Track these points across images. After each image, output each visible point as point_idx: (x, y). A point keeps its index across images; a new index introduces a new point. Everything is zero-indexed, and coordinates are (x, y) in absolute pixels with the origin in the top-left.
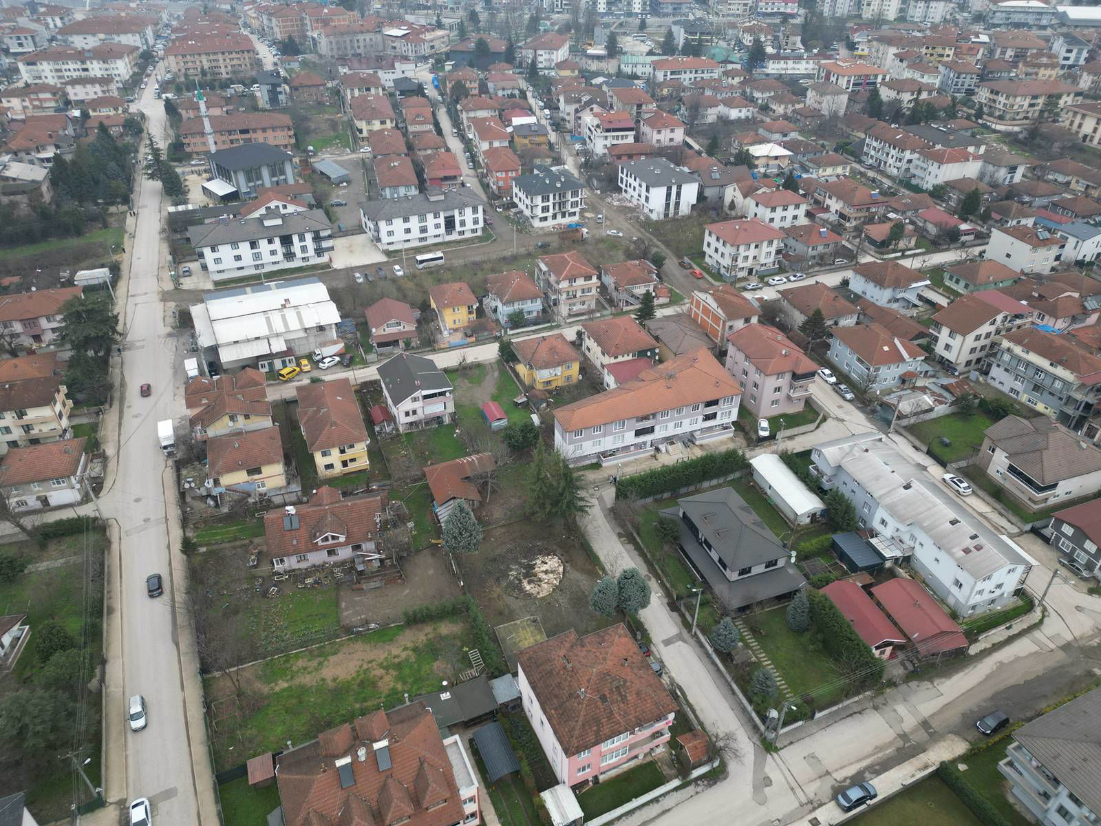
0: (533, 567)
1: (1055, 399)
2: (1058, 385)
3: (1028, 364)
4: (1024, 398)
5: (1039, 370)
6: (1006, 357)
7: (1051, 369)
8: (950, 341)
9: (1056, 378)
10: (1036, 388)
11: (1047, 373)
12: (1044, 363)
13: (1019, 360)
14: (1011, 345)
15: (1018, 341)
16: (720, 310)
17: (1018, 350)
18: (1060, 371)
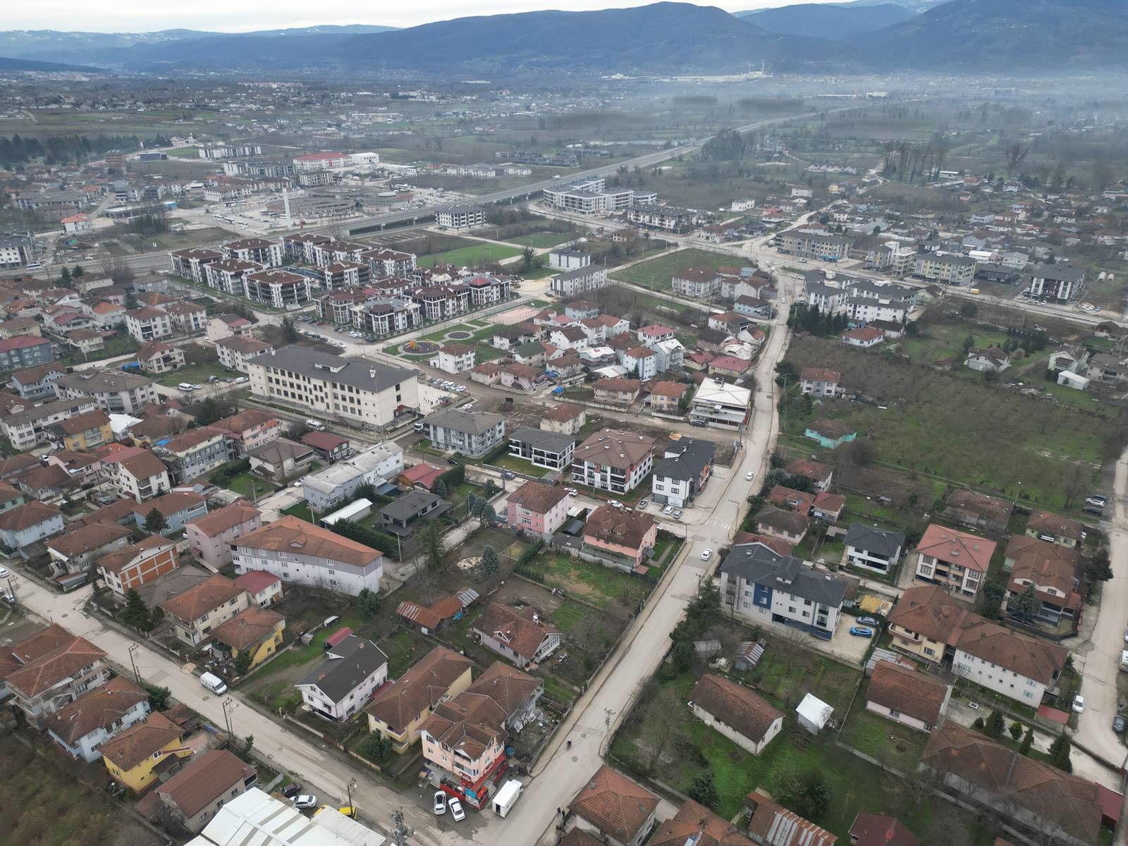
0: (471, 569)
1: (221, 453)
2: (217, 446)
3: (200, 452)
4: (208, 468)
5: (205, 449)
6: (188, 459)
7: (211, 443)
8: (160, 480)
9: (214, 444)
10: (210, 458)
11: (209, 447)
12: (205, 444)
13: (195, 454)
14: (186, 452)
15: (188, 447)
16: (163, 548)
17: (191, 451)
18: (215, 440)
